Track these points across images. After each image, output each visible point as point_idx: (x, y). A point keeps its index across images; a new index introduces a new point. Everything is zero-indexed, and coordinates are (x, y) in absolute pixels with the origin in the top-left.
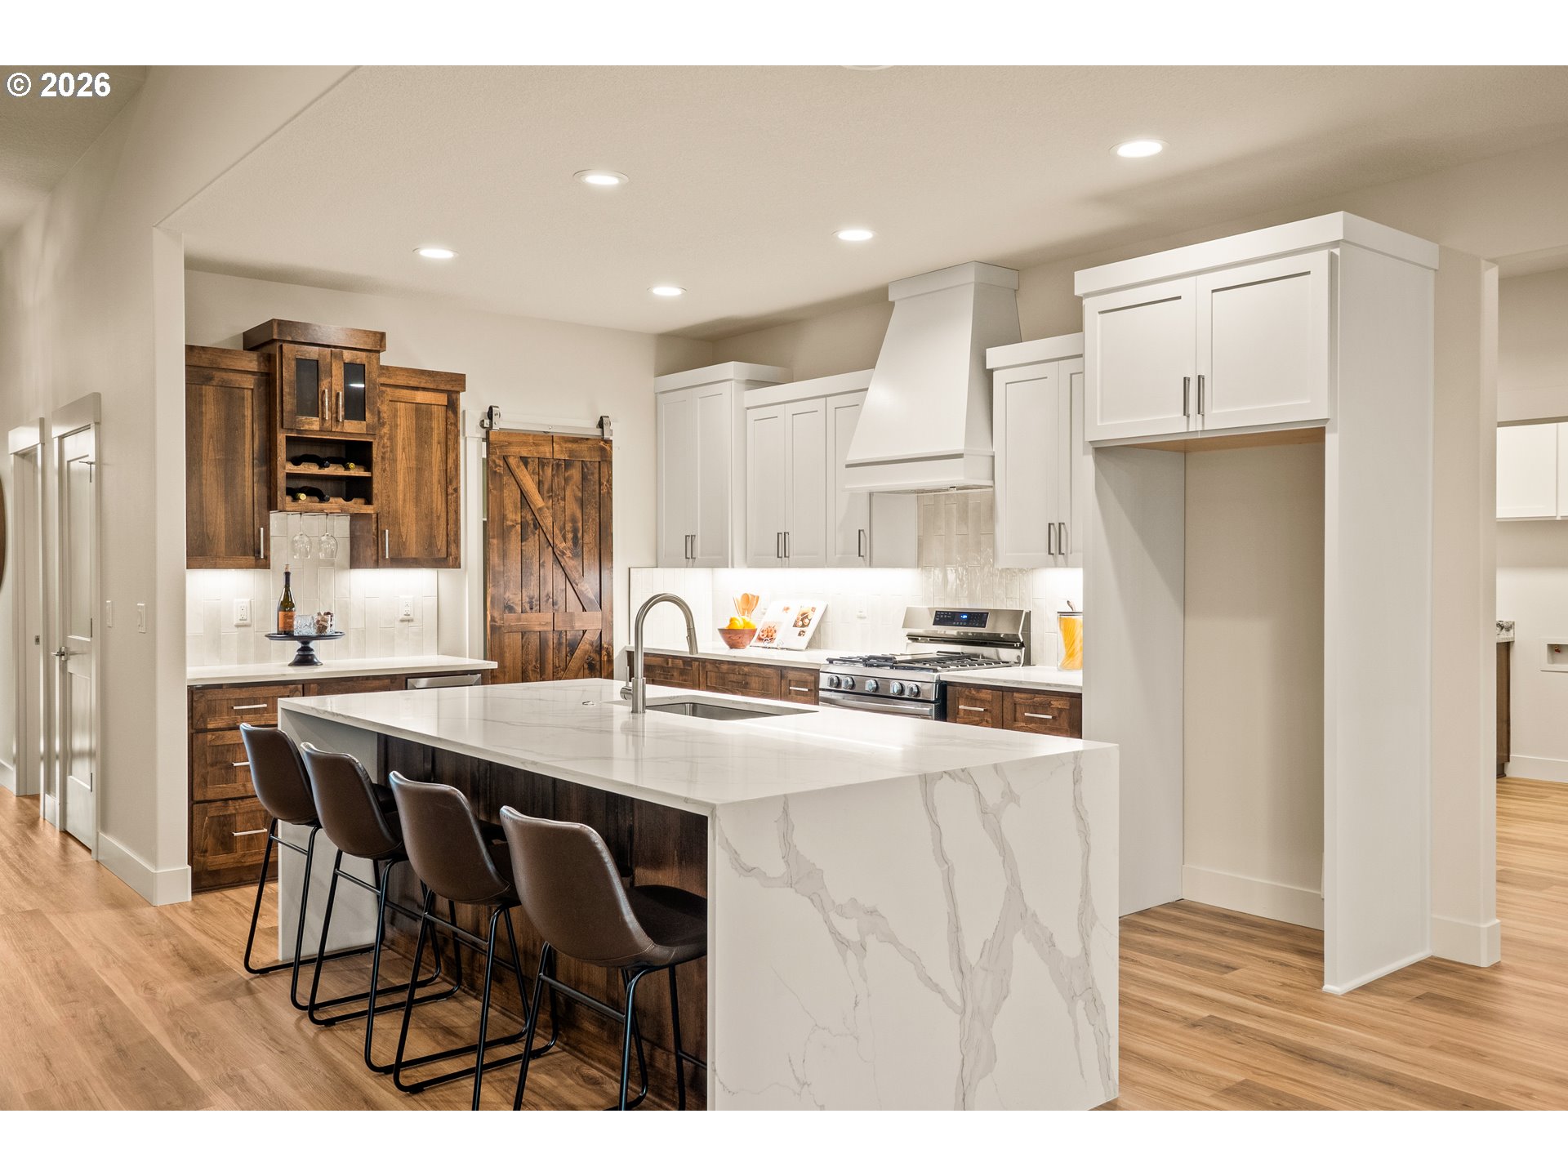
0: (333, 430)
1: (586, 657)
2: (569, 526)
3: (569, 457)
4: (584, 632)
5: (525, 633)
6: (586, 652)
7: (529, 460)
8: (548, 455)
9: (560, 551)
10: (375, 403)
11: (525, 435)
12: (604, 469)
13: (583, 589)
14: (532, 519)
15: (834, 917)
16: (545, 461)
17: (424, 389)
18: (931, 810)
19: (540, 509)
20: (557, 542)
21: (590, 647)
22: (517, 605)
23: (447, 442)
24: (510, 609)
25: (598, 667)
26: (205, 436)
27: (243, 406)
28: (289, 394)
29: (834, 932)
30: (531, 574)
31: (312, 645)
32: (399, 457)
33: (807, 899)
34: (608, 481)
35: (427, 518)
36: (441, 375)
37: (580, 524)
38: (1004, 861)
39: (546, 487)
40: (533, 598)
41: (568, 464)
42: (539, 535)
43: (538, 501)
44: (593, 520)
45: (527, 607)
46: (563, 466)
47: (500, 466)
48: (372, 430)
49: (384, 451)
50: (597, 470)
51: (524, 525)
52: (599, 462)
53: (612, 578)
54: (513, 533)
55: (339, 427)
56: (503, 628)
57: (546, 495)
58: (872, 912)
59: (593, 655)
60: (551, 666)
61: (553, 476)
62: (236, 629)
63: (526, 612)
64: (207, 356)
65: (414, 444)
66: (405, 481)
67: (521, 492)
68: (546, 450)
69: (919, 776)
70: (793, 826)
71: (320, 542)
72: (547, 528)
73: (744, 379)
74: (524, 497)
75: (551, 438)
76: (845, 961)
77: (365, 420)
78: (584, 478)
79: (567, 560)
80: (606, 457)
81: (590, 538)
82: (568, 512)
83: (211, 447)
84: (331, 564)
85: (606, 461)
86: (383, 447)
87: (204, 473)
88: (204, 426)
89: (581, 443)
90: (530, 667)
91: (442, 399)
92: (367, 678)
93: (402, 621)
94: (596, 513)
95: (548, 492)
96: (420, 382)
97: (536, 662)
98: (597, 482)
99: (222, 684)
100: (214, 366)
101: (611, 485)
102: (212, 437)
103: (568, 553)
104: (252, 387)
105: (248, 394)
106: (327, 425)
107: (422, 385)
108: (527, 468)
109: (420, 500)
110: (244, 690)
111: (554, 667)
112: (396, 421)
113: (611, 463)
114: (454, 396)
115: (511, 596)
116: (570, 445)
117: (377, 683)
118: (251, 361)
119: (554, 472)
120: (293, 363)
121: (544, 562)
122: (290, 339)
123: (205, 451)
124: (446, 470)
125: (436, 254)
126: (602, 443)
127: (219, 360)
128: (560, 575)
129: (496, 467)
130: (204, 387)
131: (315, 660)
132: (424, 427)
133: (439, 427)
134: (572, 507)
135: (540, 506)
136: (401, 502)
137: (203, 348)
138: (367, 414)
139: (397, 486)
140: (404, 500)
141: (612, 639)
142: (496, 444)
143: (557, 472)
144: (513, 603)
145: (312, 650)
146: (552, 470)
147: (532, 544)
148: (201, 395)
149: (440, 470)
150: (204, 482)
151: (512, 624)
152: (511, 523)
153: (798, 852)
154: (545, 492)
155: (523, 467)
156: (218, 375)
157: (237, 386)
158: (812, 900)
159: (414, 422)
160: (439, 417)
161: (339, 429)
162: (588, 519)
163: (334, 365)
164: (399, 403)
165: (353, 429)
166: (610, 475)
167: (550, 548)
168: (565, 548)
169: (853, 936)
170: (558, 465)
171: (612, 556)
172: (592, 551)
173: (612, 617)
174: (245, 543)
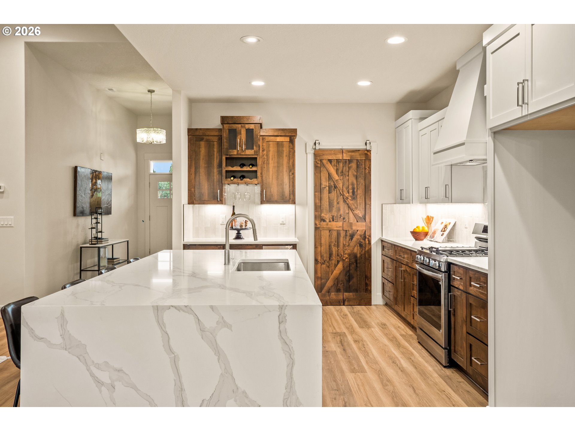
0: (242, 154)
1: (358, 241)
2: (350, 187)
3: (351, 158)
4: (357, 230)
5: (330, 230)
6: (358, 239)
7: (332, 161)
8: (341, 158)
9: (346, 197)
10: (257, 143)
11: (330, 151)
12: (367, 163)
13: (357, 213)
14: (334, 184)
15: (93, 368)
16: (340, 161)
17: (281, 136)
18: (161, 325)
19: (337, 180)
20: (344, 193)
21: (360, 237)
22: (326, 219)
23: (289, 155)
24: (324, 221)
25: (364, 246)
26: (201, 159)
27: (214, 148)
28: (226, 142)
29: (93, 376)
30: (333, 207)
31: (241, 232)
32: (270, 162)
33: (76, 357)
34: (369, 168)
35: (281, 185)
36: (287, 130)
37: (356, 186)
38: (219, 359)
39: (340, 171)
40: (334, 216)
41: (350, 161)
42: (337, 191)
43: (336, 177)
44: (362, 184)
45: (331, 220)
46: (348, 162)
47: (319, 164)
48: (257, 153)
49: (264, 160)
50: (364, 163)
51: (330, 187)
52: (365, 160)
53: (371, 208)
54: (325, 190)
55: (244, 152)
56: (320, 228)
57: (340, 174)
58: (120, 371)
59: (362, 240)
60: (342, 245)
61: (343, 166)
62: (221, 226)
63: (331, 222)
64: (202, 131)
65: (276, 157)
66: (272, 171)
67: (329, 173)
68: (340, 157)
69: (153, 306)
70: (67, 322)
71: (244, 195)
72: (340, 188)
73: (418, 117)
74: (330, 176)
75: (342, 151)
76: (100, 392)
77: (253, 149)
78: (358, 166)
79: (349, 201)
80: (368, 157)
81: (360, 192)
82: (350, 181)
83: (203, 162)
84: (254, 203)
85: (368, 159)
86: (264, 159)
87: (201, 171)
88: (201, 155)
89: (356, 152)
90: (332, 244)
91: (287, 139)
92: (248, 245)
93: (281, 224)
94: (363, 181)
95: (341, 173)
96: (278, 133)
97: (335, 242)
98: (364, 168)
99: (196, 244)
100: (204, 135)
101: (370, 169)
102: (203, 159)
103: (350, 198)
104: (217, 141)
105: (215, 143)
106: (239, 152)
107: (279, 135)
108: (331, 164)
109: (279, 178)
110: (203, 246)
111: (344, 244)
112: (269, 149)
113: (370, 160)
114: (292, 138)
115: (324, 216)
116: (350, 153)
117: (250, 247)
118: (216, 132)
119: (344, 165)
120: (227, 131)
121: (339, 202)
122: (226, 122)
123: (201, 164)
124: (289, 166)
125: (258, 83)
126: (366, 152)
127: (206, 132)
128: (346, 207)
129: (317, 164)
130: (201, 142)
131: (241, 237)
132: (280, 151)
133: (286, 150)
134: (352, 179)
135: (337, 179)
136: (271, 180)
137: (200, 129)
138: (254, 147)
139: (269, 173)
140: (272, 179)
141: (371, 234)
142: (317, 155)
143: (345, 164)
144: (325, 218)
145: (241, 234)
146: (343, 164)
147: (334, 194)
148: (200, 145)
149: (287, 167)
150: (201, 175)
151: (324, 226)
152: (324, 186)
153: (70, 334)
154: (339, 173)
155: (329, 164)
156: (205, 138)
157: (212, 141)
158: (79, 358)
159: (276, 149)
160: (286, 146)
161: (243, 154)
162: (360, 184)
163: (242, 130)
164: (270, 142)
165: (250, 153)
166: (370, 165)
167: (342, 196)
168: (348, 196)
169: (107, 381)
170: (346, 162)
171: (371, 199)
172: (361, 197)
173: (371, 225)
174: (214, 195)
